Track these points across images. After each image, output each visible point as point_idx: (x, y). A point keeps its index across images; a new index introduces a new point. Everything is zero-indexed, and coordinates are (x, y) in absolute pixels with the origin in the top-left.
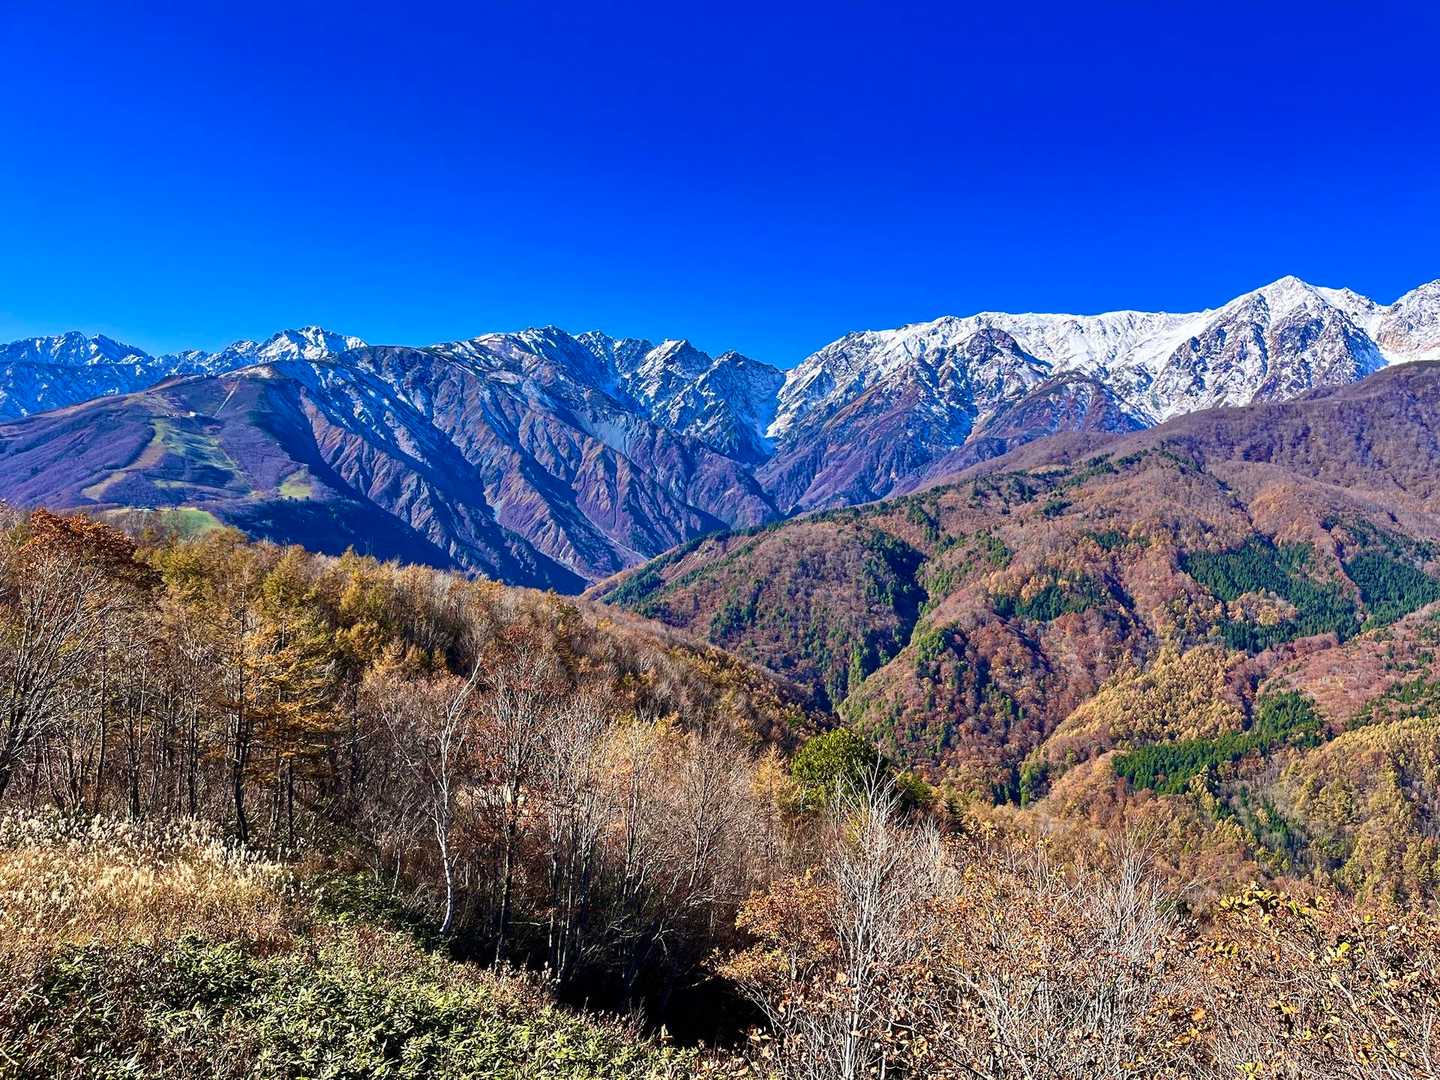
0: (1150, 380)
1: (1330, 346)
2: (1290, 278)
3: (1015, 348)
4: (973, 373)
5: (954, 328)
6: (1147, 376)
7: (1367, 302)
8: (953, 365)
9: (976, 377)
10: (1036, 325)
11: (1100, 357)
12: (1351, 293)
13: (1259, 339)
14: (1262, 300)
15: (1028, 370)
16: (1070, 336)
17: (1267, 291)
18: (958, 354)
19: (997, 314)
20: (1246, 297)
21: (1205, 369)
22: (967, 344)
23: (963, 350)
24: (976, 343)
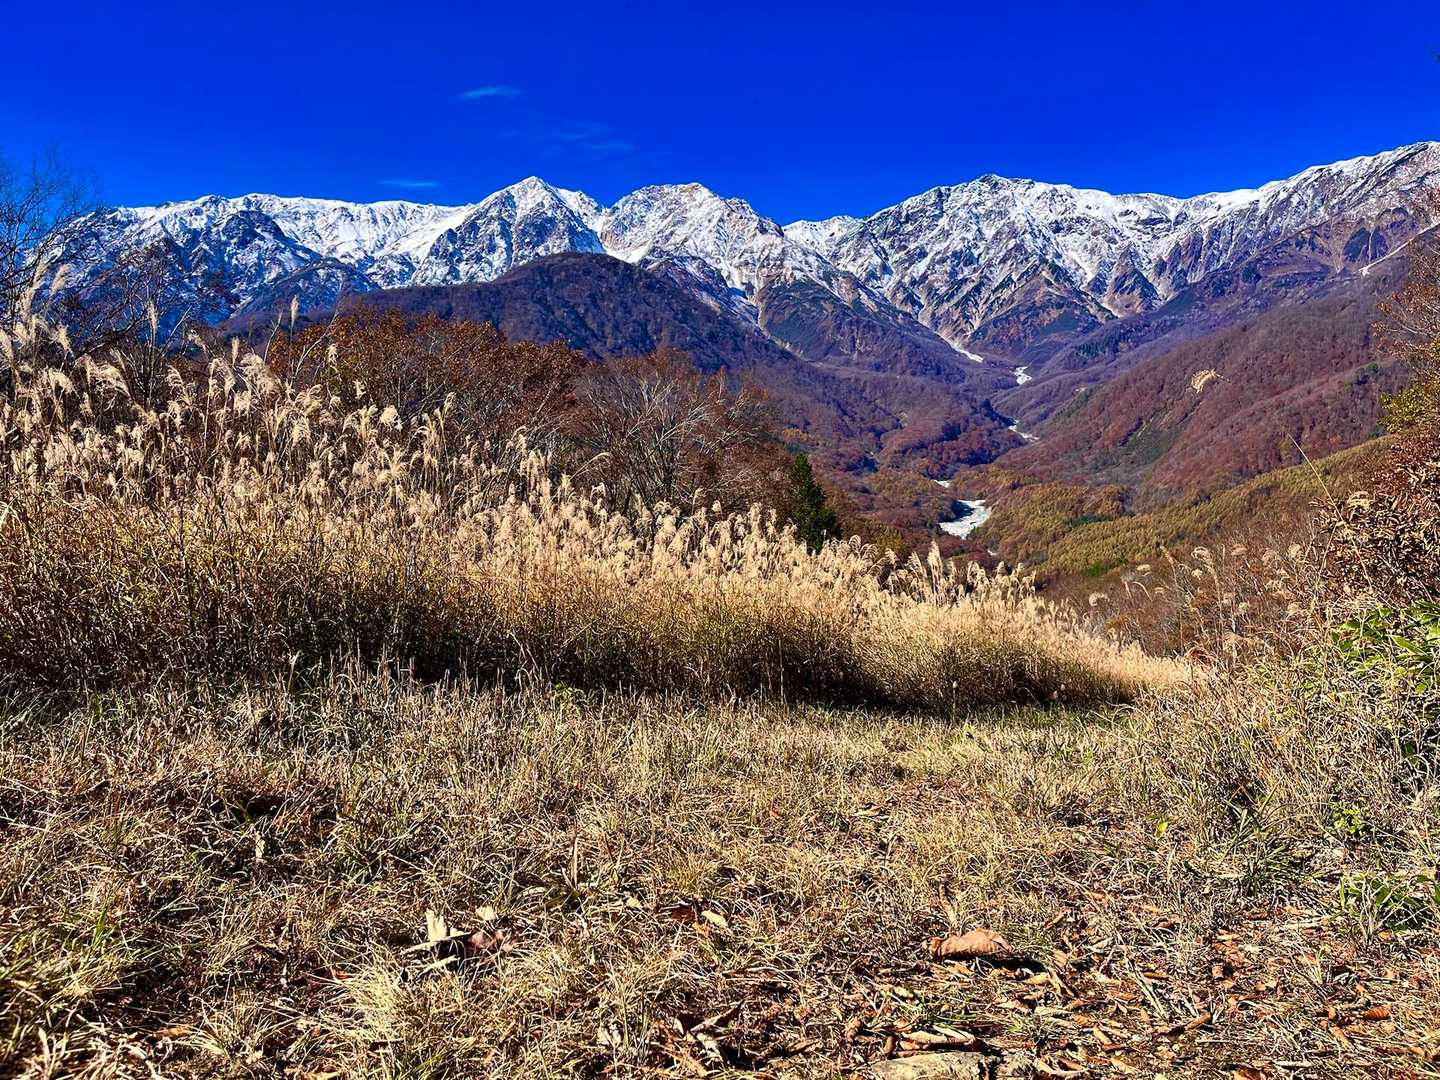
0: (412, 269)
1: (558, 242)
2: (534, 178)
3: (277, 233)
4: (231, 257)
5: (221, 209)
6: (409, 265)
7: (596, 205)
8: (206, 247)
9: (234, 262)
10: (305, 210)
11: (369, 245)
12: (584, 195)
13: (505, 234)
14: (510, 197)
15: (291, 256)
16: (340, 223)
17: (515, 189)
18: (214, 236)
19: (267, 197)
20: (497, 194)
21: (460, 261)
22: (223, 226)
23: (218, 232)
24: (233, 224)
